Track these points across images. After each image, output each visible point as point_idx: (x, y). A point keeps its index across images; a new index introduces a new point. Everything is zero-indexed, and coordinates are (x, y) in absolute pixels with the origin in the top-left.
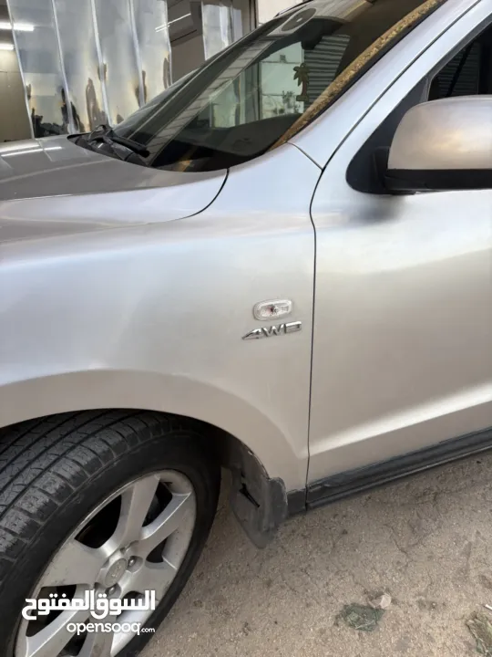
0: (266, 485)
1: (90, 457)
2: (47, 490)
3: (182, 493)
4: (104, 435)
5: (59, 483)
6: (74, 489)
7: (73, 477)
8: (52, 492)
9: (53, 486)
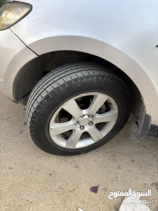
0: (144, 116)
1: (87, 74)
2: (72, 77)
3: (114, 110)
4: (95, 71)
5: (76, 77)
6: (79, 81)
7: (80, 77)
8: (73, 78)
9: (74, 77)
